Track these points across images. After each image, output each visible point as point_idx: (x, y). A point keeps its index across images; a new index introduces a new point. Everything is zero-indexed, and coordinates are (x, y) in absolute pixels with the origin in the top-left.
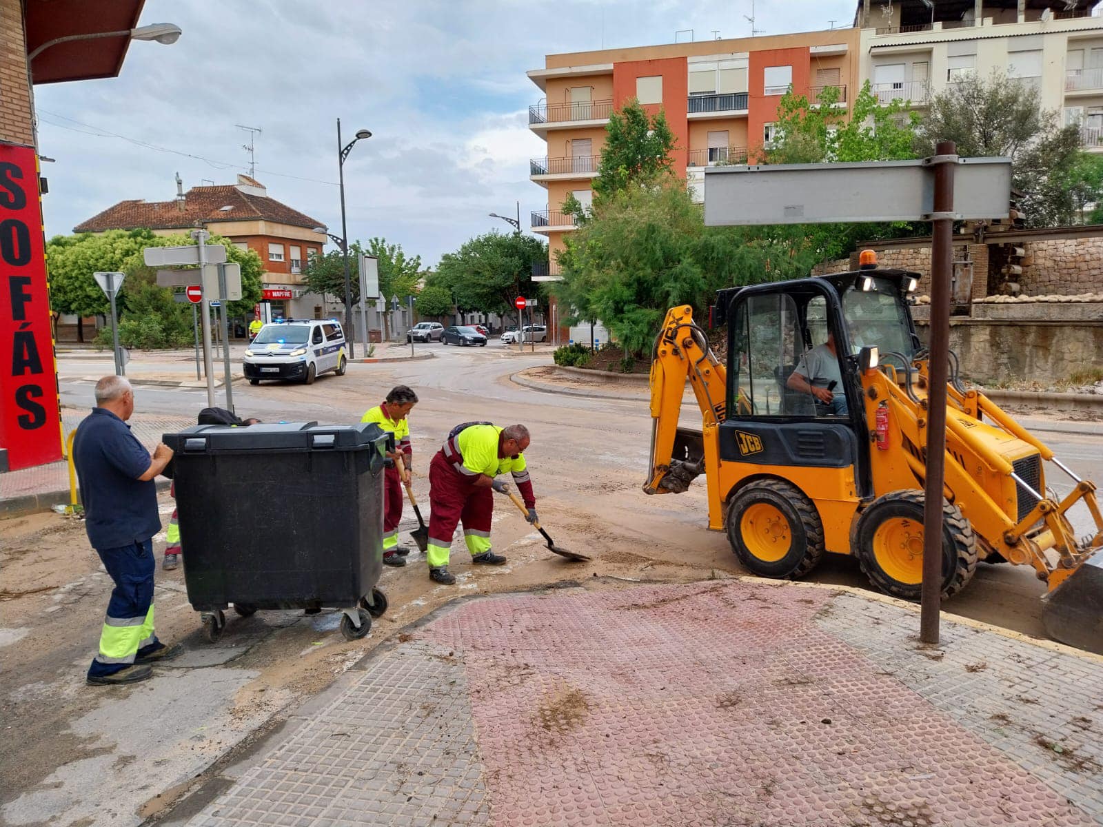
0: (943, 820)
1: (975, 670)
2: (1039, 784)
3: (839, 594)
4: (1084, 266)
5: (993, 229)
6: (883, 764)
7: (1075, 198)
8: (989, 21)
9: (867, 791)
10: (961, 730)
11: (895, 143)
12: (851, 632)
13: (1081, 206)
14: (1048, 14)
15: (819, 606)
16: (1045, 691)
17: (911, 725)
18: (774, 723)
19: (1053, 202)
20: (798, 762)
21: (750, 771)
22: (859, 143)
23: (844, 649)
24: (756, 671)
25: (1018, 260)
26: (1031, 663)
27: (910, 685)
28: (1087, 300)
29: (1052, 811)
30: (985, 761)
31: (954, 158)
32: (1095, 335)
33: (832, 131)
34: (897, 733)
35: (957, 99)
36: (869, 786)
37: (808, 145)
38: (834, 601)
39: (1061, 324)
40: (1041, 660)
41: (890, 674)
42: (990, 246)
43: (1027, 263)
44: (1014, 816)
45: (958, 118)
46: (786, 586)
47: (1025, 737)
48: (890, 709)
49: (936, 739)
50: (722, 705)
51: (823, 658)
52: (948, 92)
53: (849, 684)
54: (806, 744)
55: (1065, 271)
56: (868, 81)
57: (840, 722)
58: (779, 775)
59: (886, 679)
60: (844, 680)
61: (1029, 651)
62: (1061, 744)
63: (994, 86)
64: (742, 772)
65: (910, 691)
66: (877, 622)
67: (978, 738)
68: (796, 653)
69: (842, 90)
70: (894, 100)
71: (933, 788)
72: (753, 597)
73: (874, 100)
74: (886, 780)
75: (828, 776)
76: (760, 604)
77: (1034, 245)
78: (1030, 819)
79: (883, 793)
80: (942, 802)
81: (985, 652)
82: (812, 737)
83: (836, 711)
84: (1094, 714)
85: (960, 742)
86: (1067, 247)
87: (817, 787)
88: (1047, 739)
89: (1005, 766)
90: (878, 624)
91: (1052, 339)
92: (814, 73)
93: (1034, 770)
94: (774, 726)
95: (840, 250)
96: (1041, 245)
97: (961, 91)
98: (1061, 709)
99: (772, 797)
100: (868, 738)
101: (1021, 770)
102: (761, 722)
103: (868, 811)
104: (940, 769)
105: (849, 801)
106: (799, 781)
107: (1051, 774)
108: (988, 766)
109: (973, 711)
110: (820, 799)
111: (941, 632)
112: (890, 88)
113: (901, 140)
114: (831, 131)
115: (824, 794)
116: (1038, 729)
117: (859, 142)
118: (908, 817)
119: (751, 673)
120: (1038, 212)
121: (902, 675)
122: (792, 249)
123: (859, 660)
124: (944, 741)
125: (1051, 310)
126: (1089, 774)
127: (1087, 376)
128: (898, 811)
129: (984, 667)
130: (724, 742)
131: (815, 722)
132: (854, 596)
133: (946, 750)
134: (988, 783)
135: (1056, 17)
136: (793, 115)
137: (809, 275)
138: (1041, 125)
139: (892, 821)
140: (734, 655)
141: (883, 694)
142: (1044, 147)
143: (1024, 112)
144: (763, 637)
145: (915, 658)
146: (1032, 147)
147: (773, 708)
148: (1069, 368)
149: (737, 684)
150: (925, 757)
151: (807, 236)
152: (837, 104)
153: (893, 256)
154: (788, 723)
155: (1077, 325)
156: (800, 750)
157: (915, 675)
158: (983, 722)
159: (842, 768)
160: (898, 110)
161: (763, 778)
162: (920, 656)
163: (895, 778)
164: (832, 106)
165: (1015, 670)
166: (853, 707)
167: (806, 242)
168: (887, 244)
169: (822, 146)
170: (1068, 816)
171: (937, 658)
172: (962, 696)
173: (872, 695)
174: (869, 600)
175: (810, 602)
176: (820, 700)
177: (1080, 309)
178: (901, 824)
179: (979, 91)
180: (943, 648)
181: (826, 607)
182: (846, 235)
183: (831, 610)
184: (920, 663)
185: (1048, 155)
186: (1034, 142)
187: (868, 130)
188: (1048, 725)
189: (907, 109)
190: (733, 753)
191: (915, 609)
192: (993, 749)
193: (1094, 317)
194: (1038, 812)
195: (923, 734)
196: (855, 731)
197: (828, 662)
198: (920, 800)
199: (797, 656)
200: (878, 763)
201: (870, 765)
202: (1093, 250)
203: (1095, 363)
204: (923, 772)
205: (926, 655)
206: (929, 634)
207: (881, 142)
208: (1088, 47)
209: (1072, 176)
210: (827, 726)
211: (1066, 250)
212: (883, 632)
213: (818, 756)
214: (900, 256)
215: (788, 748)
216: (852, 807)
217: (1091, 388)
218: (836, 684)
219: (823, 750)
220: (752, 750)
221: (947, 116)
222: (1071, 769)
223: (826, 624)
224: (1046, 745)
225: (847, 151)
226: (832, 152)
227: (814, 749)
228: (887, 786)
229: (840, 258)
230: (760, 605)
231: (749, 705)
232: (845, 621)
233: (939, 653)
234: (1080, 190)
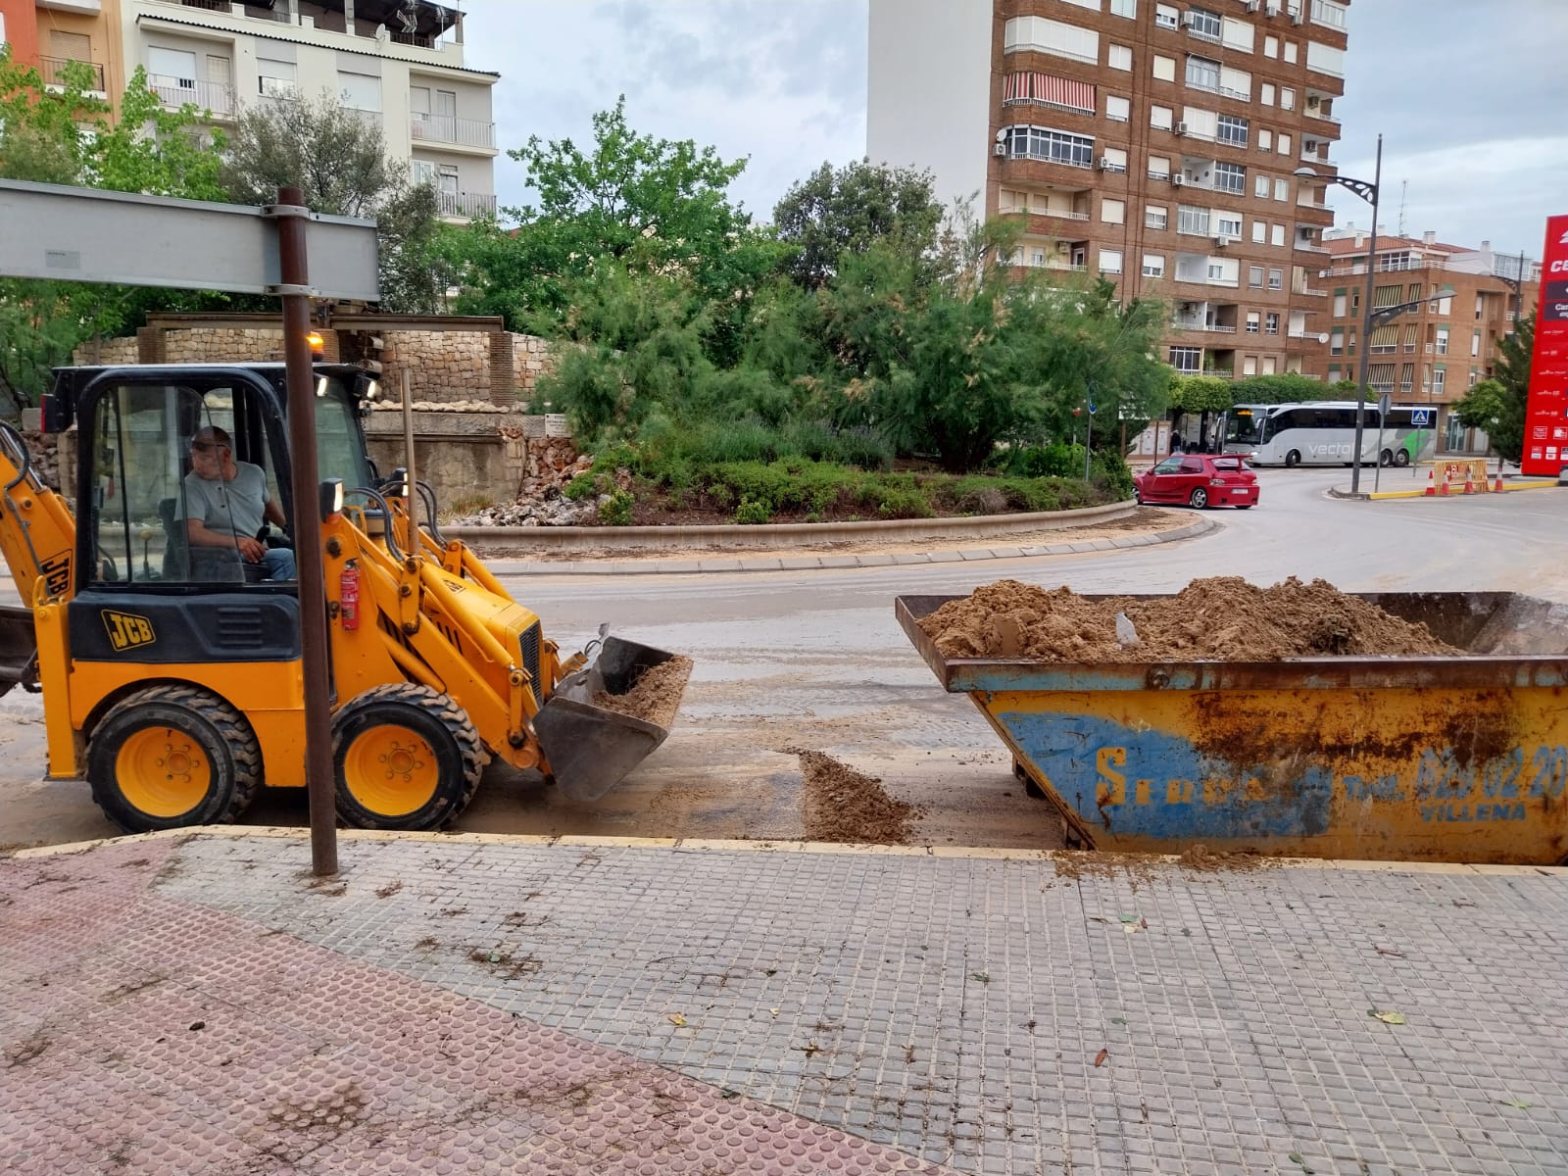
0: (377, 1095)
1: (388, 894)
2: (481, 1006)
3: (187, 840)
4: (454, 367)
5: (342, 309)
6: (289, 1055)
7: (436, 279)
8: (309, 21)
9: (272, 1100)
10: (381, 975)
11: (193, 170)
12: (213, 890)
13: (444, 290)
14: (382, 30)
15: (159, 863)
16: (472, 894)
17: (318, 990)
18: (113, 1058)
19: (411, 281)
20: (162, 1100)
21: (85, 1143)
22: (135, 161)
23: (208, 917)
24: (69, 990)
25: (376, 354)
26: (452, 865)
27: (308, 938)
28: (462, 409)
29: (498, 1033)
30: (416, 1002)
31: (304, 211)
32: (475, 454)
33: (89, 135)
34: (301, 1007)
35: (278, 123)
36: (274, 1091)
37: (49, 149)
38: (181, 852)
39: (436, 439)
40: (462, 859)
41: (280, 932)
42: (339, 332)
43: (388, 359)
44: (458, 1055)
45: (281, 149)
46: (98, 850)
47: (458, 957)
48: (287, 979)
49: (355, 996)
50: (17, 1061)
51: (178, 938)
52: (263, 110)
53: (223, 962)
54: (171, 1069)
55: (433, 372)
56: (140, 68)
57: (219, 1022)
58: (134, 1128)
59: (274, 940)
60: (214, 960)
61: (447, 852)
62: (497, 951)
63: (326, 115)
64: (71, 1149)
65: (311, 946)
66: (250, 865)
67: (403, 977)
68: (133, 943)
69: (97, 72)
70: (185, 105)
71: (358, 1061)
72: (45, 878)
73: (153, 98)
74: (296, 1074)
75: (211, 1101)
76: (58, 886)
77: (394, 335)
78: (478, 1052)
79: (293, 1093)
80: (370, 1074)
81: (397, 868)
82: (179, 1056)
83: (209, 1007)
84: (527, 904)
85: (383, 989)
86: (434, 340)
87: (198, 1122)
88: (481, 951)
89: (440, 1000)
90: (251, 867)
91: (427, 458)
92: (46, 36)
93: (472, 992)
94: (115, 1062)
95: (120, 323)
96: (402, 336)
97: (281, 111)
98: (492, 911)
99: (129, 1166)
100: (262, 1028)
101: (458, 998)
102: (91, 1065)
103: (277, 1126)
104: (364, 1034)
105: (247, 1124)
106: (168, 1126)
107: (493, 991)
108: (420, 1007)
109: (393, 949)
110: (206, 1138)
111: (340, 857)
112: (174, 84)
113: (201, 167)
114: (87, 133)
115: (210, 1129)
116: (470, 942)
117: (135, 159)
118: (332, 1111)
119: (64, 994)
120: (394, 292)
121: (296, 928)
122: (36, 315)
123: (233, 925)
124: (363, 996)
125: (422, 422)
126: (530, 975)
127: (471, 505)
128: (318, 1108)
129: (399, 886)
130: (31, 1117)
131: (179, 1034)
132: (211, 837)
133: (367, 1005)
134: (424, 1028)
135: (394, 39)
136: (16, 95)
137: (70, 360)
138: (388, 177)
139: (312, 1125)
140: (26, 976)
141: (274, 962)
142: (395, 207)
143: (366, 158)
144: (71, 934)
145: (310, 900)
146: (379, 205)
147: (107, 1037)
148: (449, 494)
149: (38, 1021)
150: (343, 1025)
151: (61, 296)
152: (93, 93)
153: (205, 338)
154: (136, 1051)
155: (454, 440)
156: (162, 1081)
157: (313, 922)
158: (406, 956)
159: (232, 1082)
160: (193, 121)
161: (109, 1145)
162: (317, 896)
163: (308, 1067)
164: (86, 94)
165: (433, 879)
166: (234, 994)
167: (61, 307)
168: (195, 320)
169: (75, 155)
170: (516, 1032)
171: (338, 893)
172: (377, 932)
173: (258, 968)
174: (234, 839)
175: (144, 862)
176: (182, 999)
177: (454, 421)
178: (325, 1123)
179: (306, 117)
180: (344, 878)
181: (171, 864)
182: (127, 301)
183: (178, 866)
184: (320, 904)
185: (400, 219)
186: (383, 198)
187: (147, 143)
188: (480, 934)
189: (206, 122)
190: (52, 1126)
191: (300, 835)
192: (424, 985)
193: (472, 431)
194: (484, 1040)
195: (335, 997)
196: (243, 1024)
197: (186, 941)
198: (344, 1083)
199: (135, 946)
200: (281, 1057)
201: (269, 1064)
202: (462, 347)
203: (477, 487)
204: (344, 1045)
205: (324, 893)
206: (325, 864)
207: (171, 164)
208: (434, 87)
209: (431, 250)
210: (200, 1032)
211: (433, 345)
212: (260, 880)
213: (192, 1079)
214: (216, 339)
215: (143, 1085)
216: (255, 1130)
217: (476, 518)
218: (202, 969)
219: (199, 1067)
220: (83, 1111)
221: (266, 143)
222: (511, 977)
223: (174, 888)
224: (481, 959)
225: (117, 171)
226: (92, 168)
227: (184, 1071)
228: (299, 1081)
229: (120, 336)
230: (59, 889)
231: (66, 1045)
232: (203, 876)
233: (340, 885)
234: (440, 271)
